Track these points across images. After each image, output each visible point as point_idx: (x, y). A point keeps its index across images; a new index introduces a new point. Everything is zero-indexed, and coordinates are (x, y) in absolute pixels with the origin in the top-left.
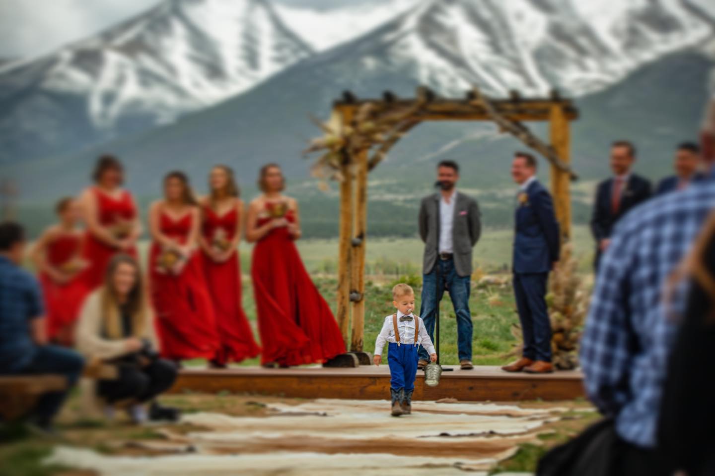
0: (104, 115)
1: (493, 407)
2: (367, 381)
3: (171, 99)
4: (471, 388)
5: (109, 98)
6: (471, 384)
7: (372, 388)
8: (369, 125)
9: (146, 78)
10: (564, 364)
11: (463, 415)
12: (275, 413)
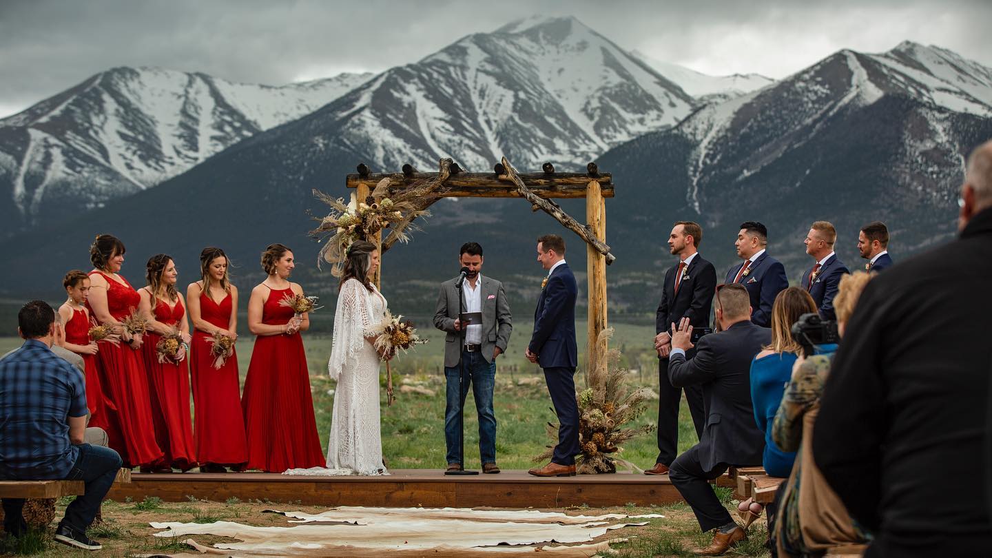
0: (28, 199)
1: (536, 514)
2: (393, 486)
3: (102, 182)
4: (510, 494)
5: (33, 181)
6: (508, 489)
7: (399, 494)
8: (388, 201)
9: (72, 157)
10: (603, 466)
11: (510, 523)
12: (296, 522)
